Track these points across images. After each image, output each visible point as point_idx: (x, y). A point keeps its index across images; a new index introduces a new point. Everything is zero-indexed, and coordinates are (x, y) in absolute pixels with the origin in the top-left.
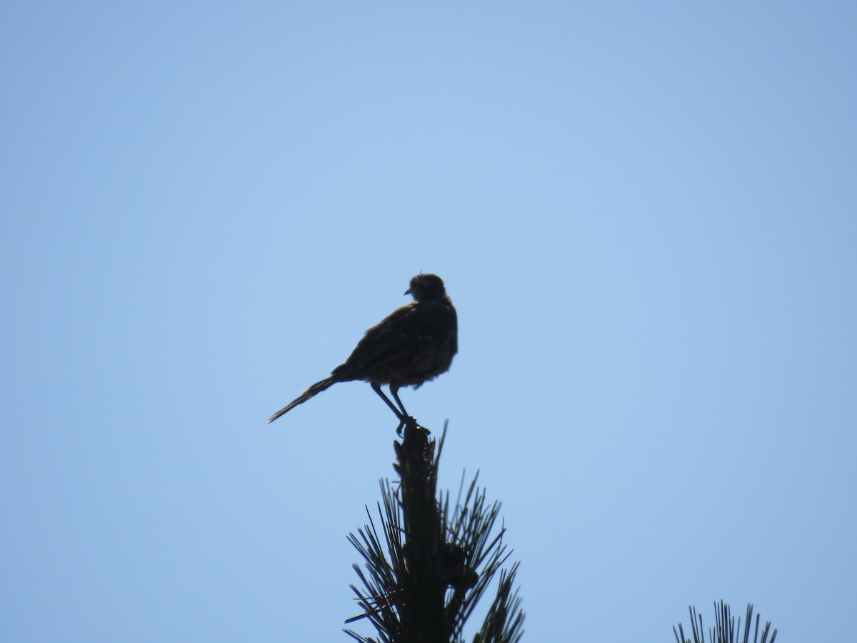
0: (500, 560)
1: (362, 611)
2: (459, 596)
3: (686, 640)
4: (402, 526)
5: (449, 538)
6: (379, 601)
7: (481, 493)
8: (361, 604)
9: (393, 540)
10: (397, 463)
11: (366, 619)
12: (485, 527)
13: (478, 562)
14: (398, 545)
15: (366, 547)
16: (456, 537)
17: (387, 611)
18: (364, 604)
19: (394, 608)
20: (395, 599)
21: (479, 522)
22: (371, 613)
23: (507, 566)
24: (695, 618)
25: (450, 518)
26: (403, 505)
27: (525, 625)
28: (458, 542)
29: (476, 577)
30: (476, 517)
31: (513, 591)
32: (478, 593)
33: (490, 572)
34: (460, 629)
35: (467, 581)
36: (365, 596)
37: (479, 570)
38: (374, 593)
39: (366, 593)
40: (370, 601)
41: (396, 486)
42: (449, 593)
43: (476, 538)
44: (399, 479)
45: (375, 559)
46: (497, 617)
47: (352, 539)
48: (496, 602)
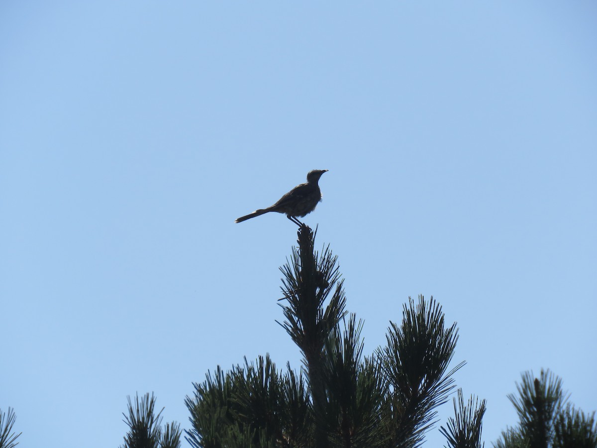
0: (337, 278)
1: (284, 297)
2: (321, 291)
3: (407, 309)
4: (300, 264)
5: (318, 269)
6: (291, 292)
7: (330, 252)
8: (284, 294)
9: (296, 269)
10: (299, 240)
11: (286, 299)
12: (331, 265)
13: (329, 279)
14: (298, 272)
15: (286, 272)
16: (320, 269)
17: (293, 297)
18: (285, 293)
19: (297, 296)
20: (297, 292)
21: (329, 263)
22: (287, 297)
23: (340, 280)
24: (411, 301)
25: (318, 262)
26: (300, 256)
27: (346, 303)
28: (321, 271)
29: (328, 284)
30: (328, 261)
31: (342, 290)
32: (329, 290)
33: (333, 282)
34: (322, 304)
35: (325, 285)
36: (285, 291)
37: (329, 282)
38: (289, 289)
39: (286, 290)
40: (287, 293)
41: (298, 249)
42: (318, 290)
43: (328, 269)
44: (299, 246)
45: (290, 276)
46: (336, 299)
47: (281, 269)
48: (336, 293)
